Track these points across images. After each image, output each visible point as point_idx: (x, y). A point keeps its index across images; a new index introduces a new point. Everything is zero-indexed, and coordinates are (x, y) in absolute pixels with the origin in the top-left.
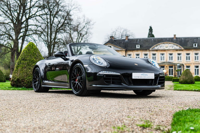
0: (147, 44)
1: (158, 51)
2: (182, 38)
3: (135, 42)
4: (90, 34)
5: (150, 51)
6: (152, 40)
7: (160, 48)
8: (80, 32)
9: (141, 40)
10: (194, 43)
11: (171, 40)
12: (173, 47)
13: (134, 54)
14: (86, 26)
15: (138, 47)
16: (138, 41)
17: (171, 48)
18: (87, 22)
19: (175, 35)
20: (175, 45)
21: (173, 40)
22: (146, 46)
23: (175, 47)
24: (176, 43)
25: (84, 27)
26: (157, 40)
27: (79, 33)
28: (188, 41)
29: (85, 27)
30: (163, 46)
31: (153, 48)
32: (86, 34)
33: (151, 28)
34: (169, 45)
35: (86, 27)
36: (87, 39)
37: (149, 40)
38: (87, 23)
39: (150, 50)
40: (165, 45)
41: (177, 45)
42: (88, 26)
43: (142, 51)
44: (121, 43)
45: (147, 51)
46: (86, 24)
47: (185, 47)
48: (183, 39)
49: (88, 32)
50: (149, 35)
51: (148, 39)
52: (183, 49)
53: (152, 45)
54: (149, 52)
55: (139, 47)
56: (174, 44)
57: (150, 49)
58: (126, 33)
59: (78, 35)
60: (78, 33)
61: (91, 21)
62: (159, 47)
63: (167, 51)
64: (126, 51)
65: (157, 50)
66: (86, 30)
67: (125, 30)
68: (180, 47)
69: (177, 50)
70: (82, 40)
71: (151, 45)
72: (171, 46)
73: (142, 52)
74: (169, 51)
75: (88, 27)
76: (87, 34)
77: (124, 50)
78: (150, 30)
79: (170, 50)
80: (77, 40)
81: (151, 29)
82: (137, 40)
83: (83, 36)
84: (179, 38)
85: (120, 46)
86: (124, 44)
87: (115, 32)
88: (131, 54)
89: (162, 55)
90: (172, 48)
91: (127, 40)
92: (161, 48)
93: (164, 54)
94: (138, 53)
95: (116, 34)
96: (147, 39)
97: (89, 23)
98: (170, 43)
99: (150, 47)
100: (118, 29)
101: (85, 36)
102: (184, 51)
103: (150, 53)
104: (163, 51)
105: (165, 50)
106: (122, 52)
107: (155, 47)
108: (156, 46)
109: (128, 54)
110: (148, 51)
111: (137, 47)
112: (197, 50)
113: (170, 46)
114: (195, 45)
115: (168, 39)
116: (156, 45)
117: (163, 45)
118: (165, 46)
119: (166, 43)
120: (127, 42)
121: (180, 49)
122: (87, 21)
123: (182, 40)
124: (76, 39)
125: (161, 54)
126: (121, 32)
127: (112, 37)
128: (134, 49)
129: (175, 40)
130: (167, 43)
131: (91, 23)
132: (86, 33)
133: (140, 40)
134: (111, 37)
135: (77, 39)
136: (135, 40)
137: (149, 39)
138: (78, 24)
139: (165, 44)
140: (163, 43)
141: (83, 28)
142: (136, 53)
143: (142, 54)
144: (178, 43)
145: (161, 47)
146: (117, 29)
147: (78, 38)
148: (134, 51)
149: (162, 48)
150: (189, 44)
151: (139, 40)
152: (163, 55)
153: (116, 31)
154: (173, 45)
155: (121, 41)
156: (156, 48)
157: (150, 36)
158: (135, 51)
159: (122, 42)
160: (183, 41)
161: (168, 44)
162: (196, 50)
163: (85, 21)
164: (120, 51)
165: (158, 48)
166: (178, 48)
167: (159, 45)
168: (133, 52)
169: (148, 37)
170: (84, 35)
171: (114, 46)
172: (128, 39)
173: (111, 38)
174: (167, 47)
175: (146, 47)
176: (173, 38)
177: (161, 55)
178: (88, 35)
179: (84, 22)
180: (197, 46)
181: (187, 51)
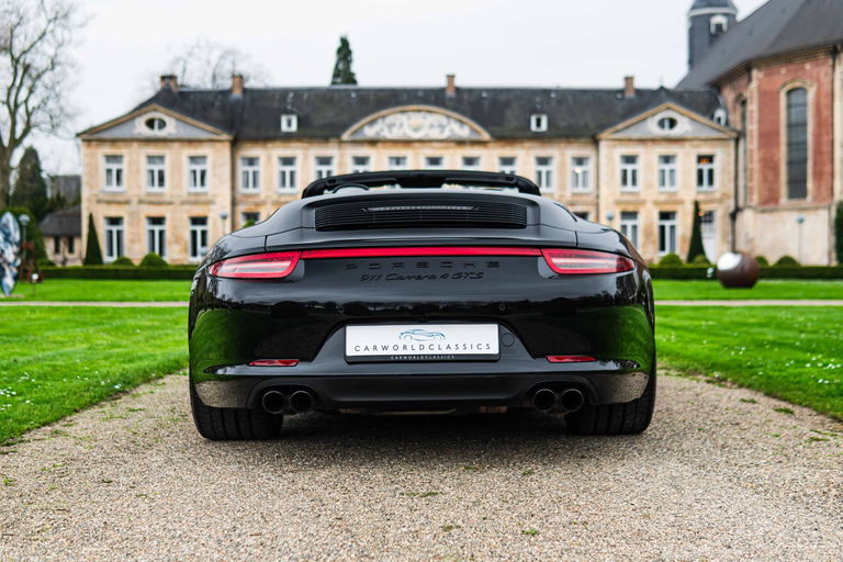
0: (329, 115)
1: (380, 145)
2: (480, 91)
3: (276, 105)
4: (69, 69)
5: (344, 145)
6: (349, 96)
7: (387, 134)
8: (21, 60)
9: (302, 96)
10: (531, 114)
11: (433, 98)
12: (442, 127)
13: (269, 158)
14: (52, 31)
15: (289, 124)
16: (289, 100)
17: (435, 134)
18: (54, 15)
19: (451, 78)
20: (452, 122)
21: (444, 98)
22: (327, 121)
23: (451, 130)
24: (455, 109)
25: (44, 34)
26: (371, 97)
27: (17, 61)
28: (507, 104)
29: (48, 36)
30: (401, 126)
31: (355, 132)
32: (53, 68)
33: (345, 43)
34: (425, 118)
35: (54, 36)
36: (58, 89)
37: (336, 96)
38: (56, 18)
39: (341, 142)
40: (409, 118)
41: (461, 122)
42: (59, 31)
43: (306, 145)
44: (213, 104)
45: (331, 144)
46: (50, 21)
47: (497, 129)
48: (484, 95)
49: (61, 58)
50: (337, 74)
51: (334, 91)
52: (486, 136)
53: (354, 120)
54: (340, 147)
55: (294, 127)
56: (448, 117)
57: (346, 136)
58: (234, 64)
59: (12, 70)
60: (15, 61)
61: (75, 11)
62: (382, 130)
63: (417, 145)
64: (235, 144)
65: (373, 142)
66: (51, 51)
67: (229, 53)
68: (472, 129)
69: (460, 143)
70: (32, 96)
71: (345, 118)
72: (436, 124)
73: (307, 149)
74: (428, 144)
75: (59, 37)
76: (58, 69)
77: (225, 136)
78: (339, 51)
79: (430, 141)
80: (9, 95)
81: (344, 52)
82: (284, 92)
83: (39, 76)
84: (470, 91)
85: (206, 120)
86: (223, 108)
87: (185, 62)
88: (257, 158)
89: (394, 161)
90: (442, 132)
91: (237, 94)
92: (391, 132)
93: (404, 158)
94: (287, 152)
95: (188, 67)
96: (328, 90)
97: (66, 16)
98: (430, 112)
99: (344, 127)
100: (198, 46)
101: (47, 78)
102: (490, 145)
103: (342, 156)
104: (400, 145)
105: (407, 143)
106: (219, 145)
107: (363, 126)
108: (372, 123)
109: (244, 159)
110: (336, 144)
111: (284, 127)
112: (549, 142)
113: (432, 126)
114: (539, 123)
115: (420, 94)
116: (369, 119)
117: (402, 118)
118: (409, 126)
119: (414, 111)
120: (238, 102)
121: (476, 137)
122: (57, 8)
123: (481, 98)
124: (6, 91)
125: (391, 158)
126: (208, 62)
127: (172, 77)
128: (271, 135)
129: (451, 99)
130: (419, 111)
131: (75, 18)
132: (53, 63)
133: (298, 93)
134: (163, 78)
135: (10, 90)
136: (277, 97)
137: (338, 91)
138: (14, 19)
139: (410, 114)
140: (403, 112)
141: (36, 38)
142: (278, 151)
143: (306, 158)
144: (463, 113)
145: (390, 126)
146: (193, 48)
147: (13, 84)
148: (269, 145)
149: (396, 134)
150: (512, 118)
151: (291, 95)
152: (401, 161)
153: (190, 54)
154: (444, 120)
155: (211, 99)
156: (370, 132)
157: (339, 80)
158: (278, 144)
159: (218, 103)
160: (486, 105)
161: (422, 114)
162: (543, 143)
163: (48, 7)
164: (205, 144)
165: (378, 133)
166: (464, 132)
167: (384, 117)
168: (265, 147)
169: (334, 83)
170: (43, 73)
171: (177, 119)
172: (245, 91)
173: (167, 81)
174: (416, 129)
175: (325, 126)
176: (442, 91)
177: (391, 163)
178: (64, 73)
179: (43, 14)
180: (544, 126)
181: (502, 146)
